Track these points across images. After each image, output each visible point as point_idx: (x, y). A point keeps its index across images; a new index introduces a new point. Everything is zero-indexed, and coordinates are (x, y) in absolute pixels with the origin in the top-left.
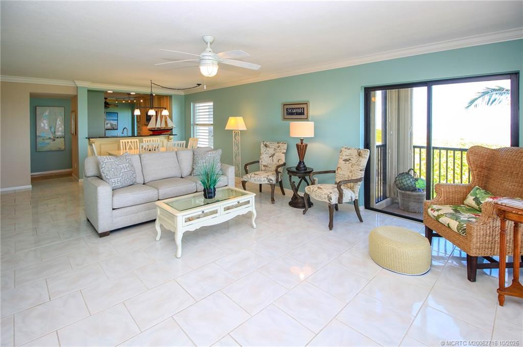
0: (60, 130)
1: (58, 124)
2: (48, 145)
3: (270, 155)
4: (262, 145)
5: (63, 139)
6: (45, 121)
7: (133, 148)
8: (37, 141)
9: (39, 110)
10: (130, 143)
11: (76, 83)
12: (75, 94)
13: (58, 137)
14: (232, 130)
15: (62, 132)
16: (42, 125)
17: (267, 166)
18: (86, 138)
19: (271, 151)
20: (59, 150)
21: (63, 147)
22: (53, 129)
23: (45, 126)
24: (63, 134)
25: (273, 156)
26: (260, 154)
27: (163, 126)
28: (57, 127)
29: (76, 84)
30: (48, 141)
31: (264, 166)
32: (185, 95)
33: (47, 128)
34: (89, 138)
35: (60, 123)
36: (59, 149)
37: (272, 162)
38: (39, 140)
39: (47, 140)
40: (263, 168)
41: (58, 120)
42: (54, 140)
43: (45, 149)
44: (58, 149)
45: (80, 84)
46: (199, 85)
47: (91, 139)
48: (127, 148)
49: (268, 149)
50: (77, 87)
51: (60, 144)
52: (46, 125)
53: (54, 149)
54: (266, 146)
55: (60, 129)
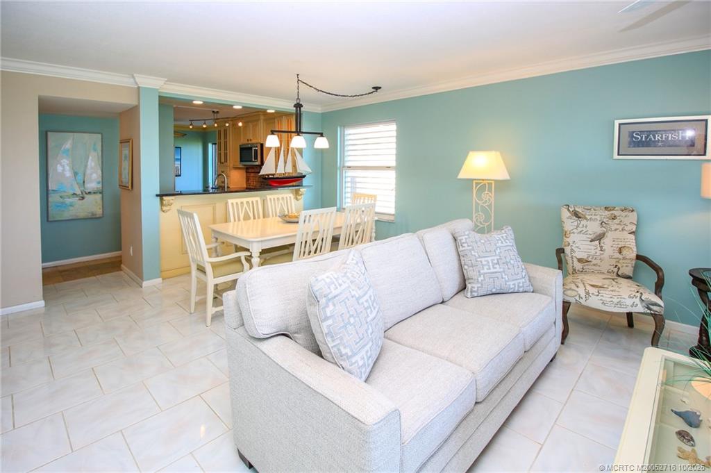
0: (94, 179)
1: (89, 167)
2: (71, 208)
3: (592, 237)
4: (565, 214)
5: (99, 196)
6: (65, 162)
7: (251, 215)
8: (50, 199)
9: (52, 137)
10: (245, 205)
11: (137, 80)
12: (135, 103)
13: (90, 193)
14: (472, 180)
15: (99, 183)
16: (60, 169)
17: (587, 261)
18: (157, 195)
19: (594, 228)
20: (93, 218)
21: (99, 212)
22: (80, 177)
23: (64, 170)
24: (100, 186)
25: (600, 237)
26: (564, 234)
27: (289, 170)
28: (88, 172)
29: (137, 84)
30: (70, 200)
31: (580, 260)
32: (322, 114)
33: (68, 174)
34: (161, 196)
35: (93, 164)
36: (93, 214)
37: (599, 252)
38: (54, 198)
39: (69, 198)
40: (578, 266)
41: (90, 158)
42: (83, 198)
43: (67, 215)
44: (90, 215)
45: (146, 81)
46: (377, 88)
47: (165, 198)
48: (242, 216)
49: (584, 222)
50: (139, 88)
51: (93, 205)
52: (67, 168)
53: (82, 214)
54: (577, 215)
55: (94, 176)
